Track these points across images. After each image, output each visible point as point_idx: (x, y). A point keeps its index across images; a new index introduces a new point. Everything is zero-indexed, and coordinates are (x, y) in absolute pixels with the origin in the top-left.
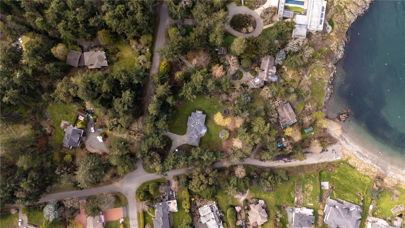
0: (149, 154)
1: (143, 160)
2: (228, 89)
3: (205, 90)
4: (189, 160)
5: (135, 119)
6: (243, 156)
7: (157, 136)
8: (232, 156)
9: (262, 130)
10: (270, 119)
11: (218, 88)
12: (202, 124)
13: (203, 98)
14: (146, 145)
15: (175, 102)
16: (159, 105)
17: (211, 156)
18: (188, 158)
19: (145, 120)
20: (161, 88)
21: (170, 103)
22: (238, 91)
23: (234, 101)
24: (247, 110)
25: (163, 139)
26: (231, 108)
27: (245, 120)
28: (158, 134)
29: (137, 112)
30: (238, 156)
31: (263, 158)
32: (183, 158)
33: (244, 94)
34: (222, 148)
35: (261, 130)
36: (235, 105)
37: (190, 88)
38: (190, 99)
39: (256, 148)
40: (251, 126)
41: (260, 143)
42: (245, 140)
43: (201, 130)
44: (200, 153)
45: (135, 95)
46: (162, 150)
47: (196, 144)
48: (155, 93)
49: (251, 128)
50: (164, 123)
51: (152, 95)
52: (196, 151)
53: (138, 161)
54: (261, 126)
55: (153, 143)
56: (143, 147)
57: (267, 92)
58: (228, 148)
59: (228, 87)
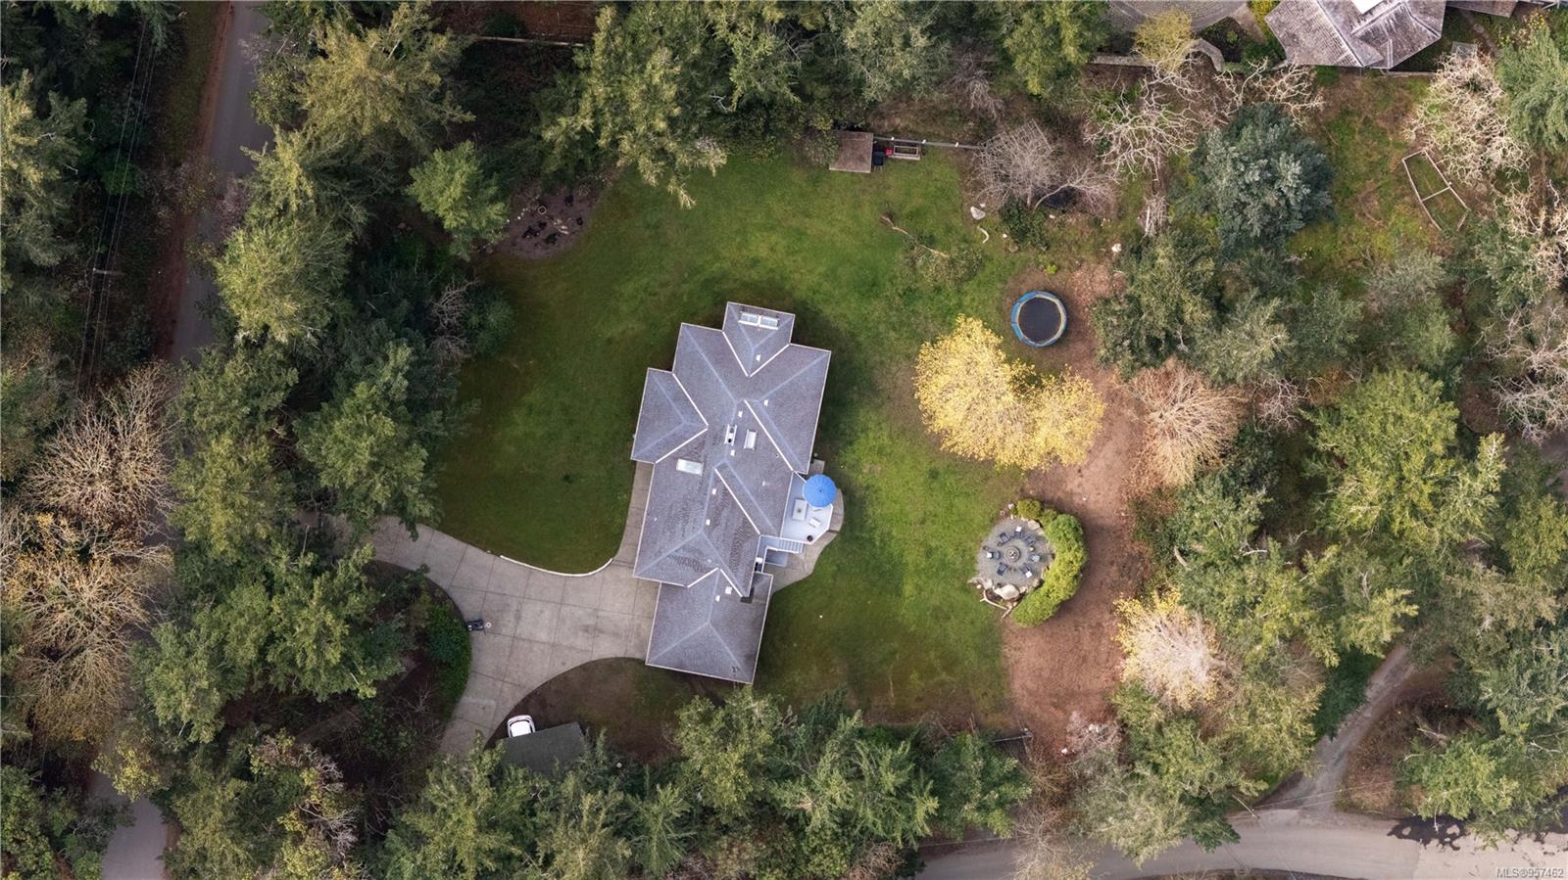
0: (235, 756)
1: (171, 818)
2: (1063, 74)
3: (826, 79)
4: (656, 827)
5: (87, 388)
6: (1220, 781)
7: (315, 571)
8: (1105, 782)
9: (1425, 505)
10: (1508, 398)
11: (968, 59)
12: (794, 451)
13: (798, 176)
14: (200, 666)
15: (496, 211)
16: (335, 243)
17: (890, 780)
18: (635, 803)
19: (190, 406)
20: (359, 60)
21: (449, 223)
22: (1171, 99)
23: (1127, 207)
24: (1264, 296)
25: (373, 597)
26: (1101, 274)
27: (1251, 409)
28: (323, 547)
29: (101, 326)
30: (1168, 782)
31: (1426, 805)
32: (587, 801)
33: (1233, 133)
34: (1002, 705)
35: (1415, 512)
36: (1139, 247)
37: (661, 56)
38: (663, 179)
39: (1356, 699)
40: (1315, 467)
41: (1400, 654)
42: (1243, 609)
43: (781, 511)
44: (768, 750)
45: (81, 142)
46: (367, 724)
47: (730, 661)
48: (295, 118)
49: (1316, 487)
50: (387, 427)
51: (263, 139)
52: (728, 733)
53: (121, 836)
54: (1418, 460)
55: (271, 639)
56: (173, 678)
57: (1476, 108)
58: (1063, 700)
59: (1071, 51)
